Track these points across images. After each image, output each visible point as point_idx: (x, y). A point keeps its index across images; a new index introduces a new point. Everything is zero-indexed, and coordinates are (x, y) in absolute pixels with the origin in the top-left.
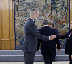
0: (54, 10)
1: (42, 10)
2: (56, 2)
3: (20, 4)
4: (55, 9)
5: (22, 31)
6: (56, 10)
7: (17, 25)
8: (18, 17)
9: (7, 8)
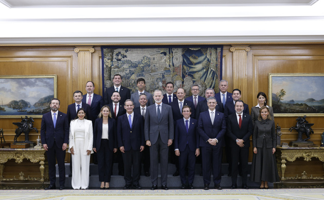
0: (188, 78)
1: (163, 77)
2: (192, 59)
3: (115, 64)
4: (191, 75)
6: (192, 77)
9: (88, 72)
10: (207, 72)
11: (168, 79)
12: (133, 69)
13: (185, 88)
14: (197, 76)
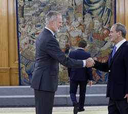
0: (87, 15)
1: (67, 14)
3: (27, 4)
5: (31, 53)
6: (92, 14)
7: (22, 42)
9: (4, 11)
10: (103, 9)
11: (71, 15)
12: (42, 8)
13: (85, 23)
14: (95, 13)
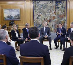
0: (57, 9)
1: (50, 9)
3: (37, 5)
4: (58, 8)
5: (38, 22)
6: (58, 9)
7: (35, 18)
8: (35, 13)
10: (62, 7)
11: (52, 9)
12: (41, 7)
13: (56, 12)
14: (59, 8)
